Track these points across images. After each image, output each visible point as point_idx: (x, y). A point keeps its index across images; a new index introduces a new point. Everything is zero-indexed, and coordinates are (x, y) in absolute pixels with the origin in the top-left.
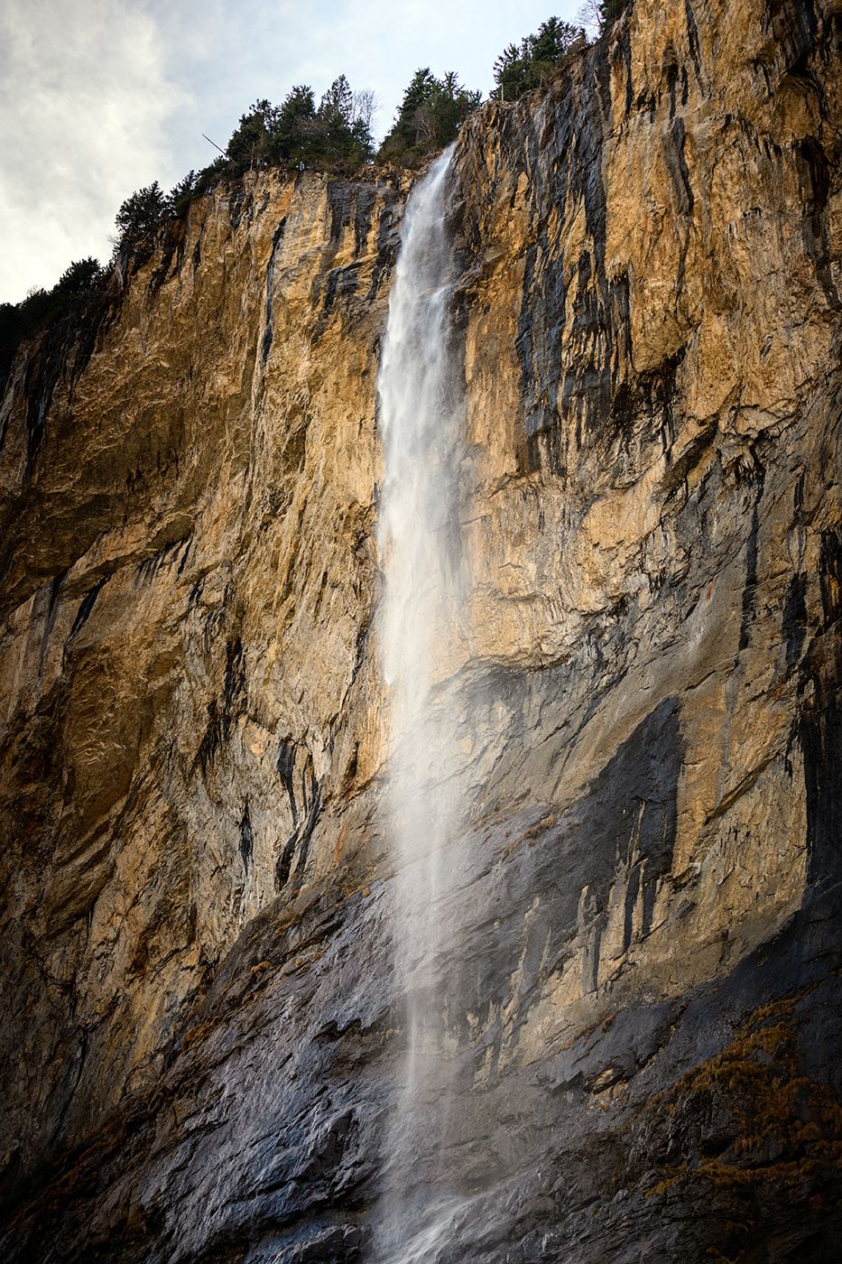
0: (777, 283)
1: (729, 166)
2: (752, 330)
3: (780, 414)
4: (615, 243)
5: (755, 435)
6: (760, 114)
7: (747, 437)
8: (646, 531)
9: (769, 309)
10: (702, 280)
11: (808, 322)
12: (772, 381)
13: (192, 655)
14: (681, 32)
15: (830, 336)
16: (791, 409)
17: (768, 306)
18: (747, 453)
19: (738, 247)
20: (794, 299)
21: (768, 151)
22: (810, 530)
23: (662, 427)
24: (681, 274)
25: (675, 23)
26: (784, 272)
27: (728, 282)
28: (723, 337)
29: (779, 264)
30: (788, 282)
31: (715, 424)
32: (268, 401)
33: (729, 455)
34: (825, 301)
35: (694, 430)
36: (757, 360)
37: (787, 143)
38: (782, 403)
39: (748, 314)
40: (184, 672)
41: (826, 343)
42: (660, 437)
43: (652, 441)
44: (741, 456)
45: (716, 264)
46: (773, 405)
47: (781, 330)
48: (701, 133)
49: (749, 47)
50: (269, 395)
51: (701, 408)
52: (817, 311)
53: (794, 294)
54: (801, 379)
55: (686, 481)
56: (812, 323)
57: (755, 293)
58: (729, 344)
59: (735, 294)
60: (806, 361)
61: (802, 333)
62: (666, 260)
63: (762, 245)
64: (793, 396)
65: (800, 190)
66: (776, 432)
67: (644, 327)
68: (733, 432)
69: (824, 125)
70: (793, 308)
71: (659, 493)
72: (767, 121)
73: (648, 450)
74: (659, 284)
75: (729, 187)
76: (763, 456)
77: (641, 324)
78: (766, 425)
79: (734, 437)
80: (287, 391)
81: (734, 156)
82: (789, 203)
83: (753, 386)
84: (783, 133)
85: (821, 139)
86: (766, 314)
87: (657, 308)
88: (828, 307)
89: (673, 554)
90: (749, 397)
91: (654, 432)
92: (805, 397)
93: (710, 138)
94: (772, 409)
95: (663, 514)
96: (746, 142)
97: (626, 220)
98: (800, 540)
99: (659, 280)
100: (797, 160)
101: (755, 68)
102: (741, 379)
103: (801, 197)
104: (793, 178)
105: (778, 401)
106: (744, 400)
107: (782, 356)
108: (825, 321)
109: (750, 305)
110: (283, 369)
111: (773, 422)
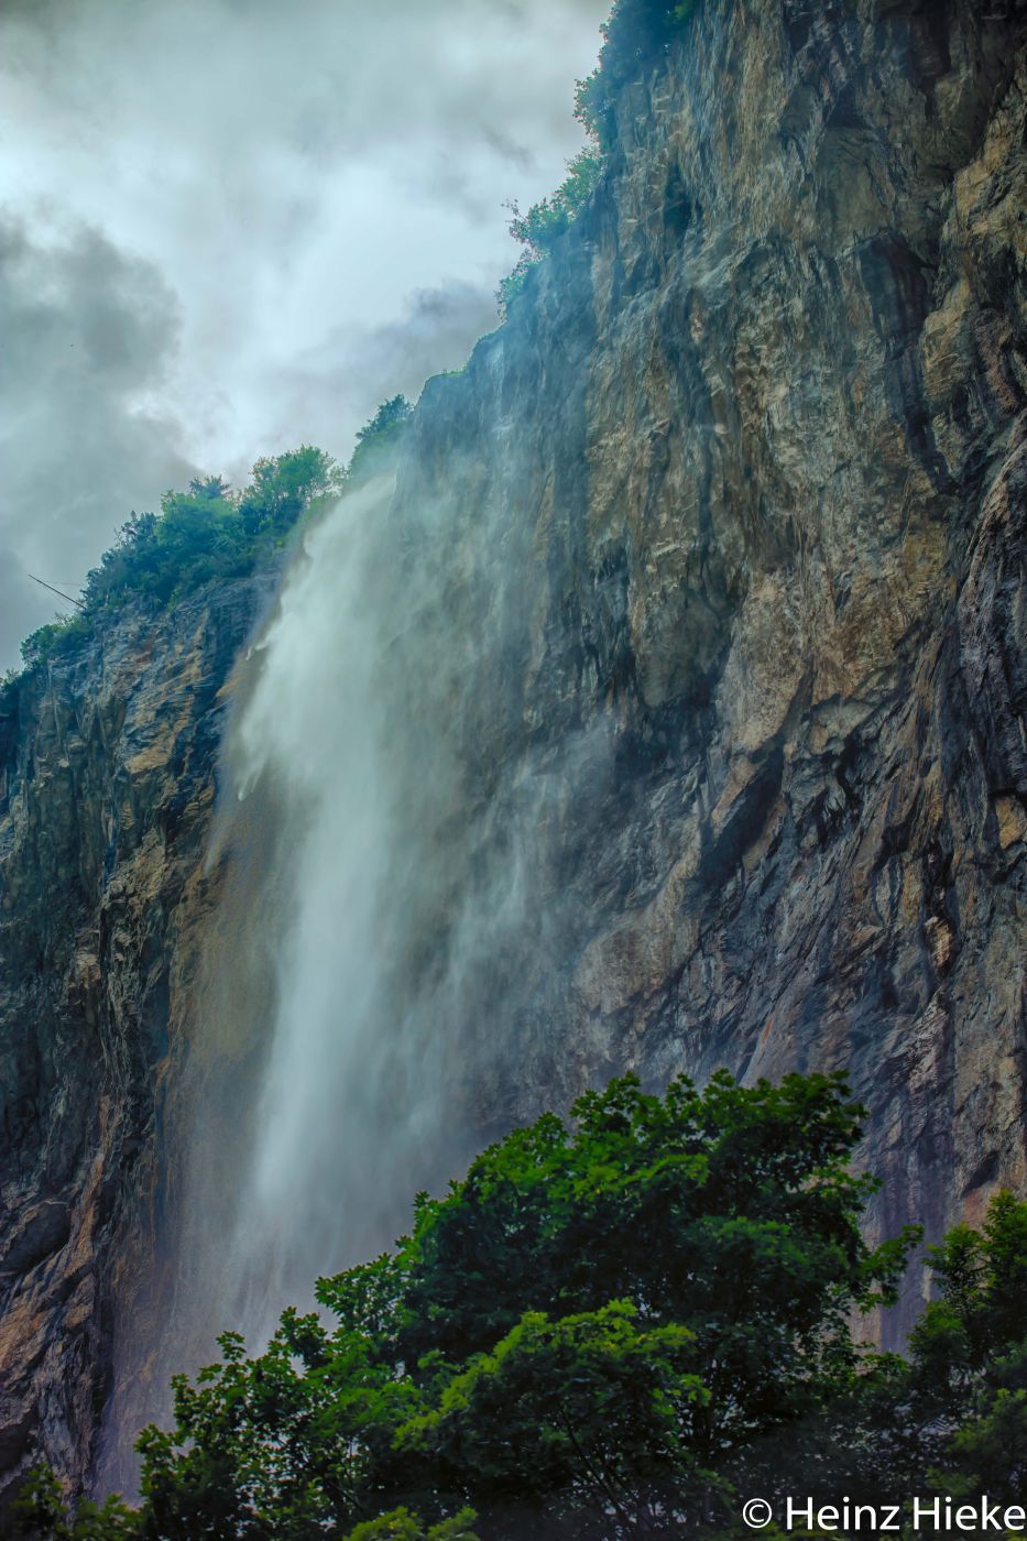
0: (852, 481)
1: (761, 322)
2: (819, 574)
3: (875, 698)
4: (601, 508)
5: (838, 748)
6: (797, 217)
7: (828, 758)
8: (676, 964)
9: (841, 529)
10: (742, 523)
11: (907, 531)
12: (857, 645)
13: (51, 1421)
14: (687, 148)
15: (943, 543)
16: (892, 684)
17: (840, 525)
18: (834, 785)
19: (783, 444)
20: (879, 499)
21: (816, 272)
22: (907, 857)
23: (698, 789)
24: (706, 523)
25: (678, 137)
26: (859, 459)
27: (775, 510)
28: (778, 603)
29: (850, 449)
30: (868, 475)
31: (778, 754)
32: (113, 948)
33: (804, 796)
34: (927, 484)
35: (744, 771)
36: (831, 621)
37: (845, 251)
38: (875, 679)
39: (810, 551)
40: (43, 1454)
41: (937, 555)
42: (696, 805)
43: (680, 814)
44: (825, 794)
45: (754, 484)
46: (862, 685)
47: (865, 557)
48: (712, 281)
49: (771, 116)
50: (114, 938)
51: (752, 733)
52: (917, 506)
53: (879, 491)
54: (902, 625)
55: (741, 865)
56: (914, 529)
57: (818, 511)
58: (787, 612)
59: (790, 525)
60: (907, 594)
61: (898, 551)
62: (678, 505)
63: (822, 428)
64: (892, 659)
65: (876, 321)
66: (872, 730)
67: (650, 627)
68: (807, 756)
69: (902, 200)
70: (880, 516)
71: (697, 895)
72: (809, 224)
73: (673, 829)
74: (671, 547)
75: (764, 353)
76: (859, 781)
77: (644, 622)
78: (854, 723)
79: (810, 762)
80: (136, 920)
81: (767, 303)
82: (859, 346)
83: (828, 664)
84: (838, 235)
85: (899, 225)
86: (837, 539)
87: (670, 590)
88: (932, 493)
89: (719, 988)
90: (826, 687)
91: (684, 798)
92: (913, 656)
93: (727, 285)
94: (860, 696)
95: (704, 929)
96: (784, 273)
97: (615, 465)
98: (893, 879)
99: (668, 543)
100: (864, 271)
101: (785, 147)
102: (809, 663)
103: (879, 331)
104: (861, 303)
105: (868, 677)
106: (818, 695)
107: (869, 599)
108: (933, 519)
109: (811, 532)
110: (130, 890)
111: (864, 715)
